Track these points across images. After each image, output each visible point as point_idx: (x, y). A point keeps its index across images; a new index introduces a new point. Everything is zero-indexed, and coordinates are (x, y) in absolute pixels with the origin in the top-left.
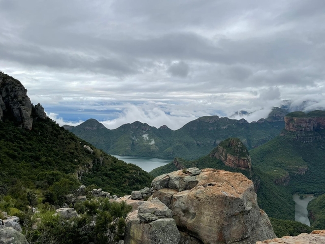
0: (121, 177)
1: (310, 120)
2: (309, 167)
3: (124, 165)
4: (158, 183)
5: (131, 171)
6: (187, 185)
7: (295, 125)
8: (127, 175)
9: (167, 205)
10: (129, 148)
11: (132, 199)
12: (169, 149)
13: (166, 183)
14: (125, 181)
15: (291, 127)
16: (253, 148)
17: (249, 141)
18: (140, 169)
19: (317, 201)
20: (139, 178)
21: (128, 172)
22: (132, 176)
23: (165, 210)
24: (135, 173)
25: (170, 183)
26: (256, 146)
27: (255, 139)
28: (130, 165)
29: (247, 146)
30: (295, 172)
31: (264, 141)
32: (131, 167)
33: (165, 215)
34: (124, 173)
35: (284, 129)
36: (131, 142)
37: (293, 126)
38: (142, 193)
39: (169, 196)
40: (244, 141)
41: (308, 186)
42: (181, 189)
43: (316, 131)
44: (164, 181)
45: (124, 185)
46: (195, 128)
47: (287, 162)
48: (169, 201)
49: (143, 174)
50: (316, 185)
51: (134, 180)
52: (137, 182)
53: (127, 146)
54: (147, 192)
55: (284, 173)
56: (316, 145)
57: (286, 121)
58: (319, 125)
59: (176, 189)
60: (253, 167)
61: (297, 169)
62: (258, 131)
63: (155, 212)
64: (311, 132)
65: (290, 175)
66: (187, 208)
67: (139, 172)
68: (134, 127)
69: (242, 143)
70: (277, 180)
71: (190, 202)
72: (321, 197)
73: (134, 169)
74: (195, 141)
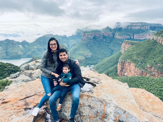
0: (3, 71)
1: (92, 34)
2: (92, 54)
3: (3, 64)
4: (23, 68)
5: (8, 67)
6: (37, 67)
7: (86, 36)
8: (6, 69)
9: (29, 77)
10: (4, 54)
11: (11, 78)
12: (29, 53)
13: (27, 68)
14: (5, 72)
15: (85, 37)
16: (70, 48)
17: (68, 45)
18: (13, 65)
19: (95, 67)
20: (13, 69)
21: (6, 68)
22: (9, 69)
23: (28, 79)
24: (11, 68)
25: (29, 67)
26: (71, 48)
27: (71, 44)
28: (7, 63)
29: (68, 48)
30: (87, 57)
31: (75, 45)
32: (7, 65)
33: (28, 81)
34: (4, 68)
35: (82, 39)
36: (5, 51)
37: (86, 37)
38: (16, 75)
39: (30, 73)
40: (66, 45)
41: (92, 62)
42: (35, 69)
43: (94, 39)
44: (27, 67)
45: (5, 74)
46: (42, 41)
47: (84, 53)
48: (30, 75)
49: (15, 67)
50: (94, 61)
51: (11, 71)
52: (13, 72)
53: (3, 54)
54: (19, 74)
55: (83, 58)
56: (94, 45)
57: (83, 35)
58: (95, 36)
59: (33, 69)
60: (71, 57)
61: (88, 55)
62: (72, 40)
63: (23, 80)
64: (92, 39)
65: (85, 58)
66: (39, 76)
67: (13, 67)
68: (5, 42)
69: (65, 47)
70: (81, 61)
71: (39, 73)
72: (96, 65)
73: (10, 66)
74: (42, 48)
